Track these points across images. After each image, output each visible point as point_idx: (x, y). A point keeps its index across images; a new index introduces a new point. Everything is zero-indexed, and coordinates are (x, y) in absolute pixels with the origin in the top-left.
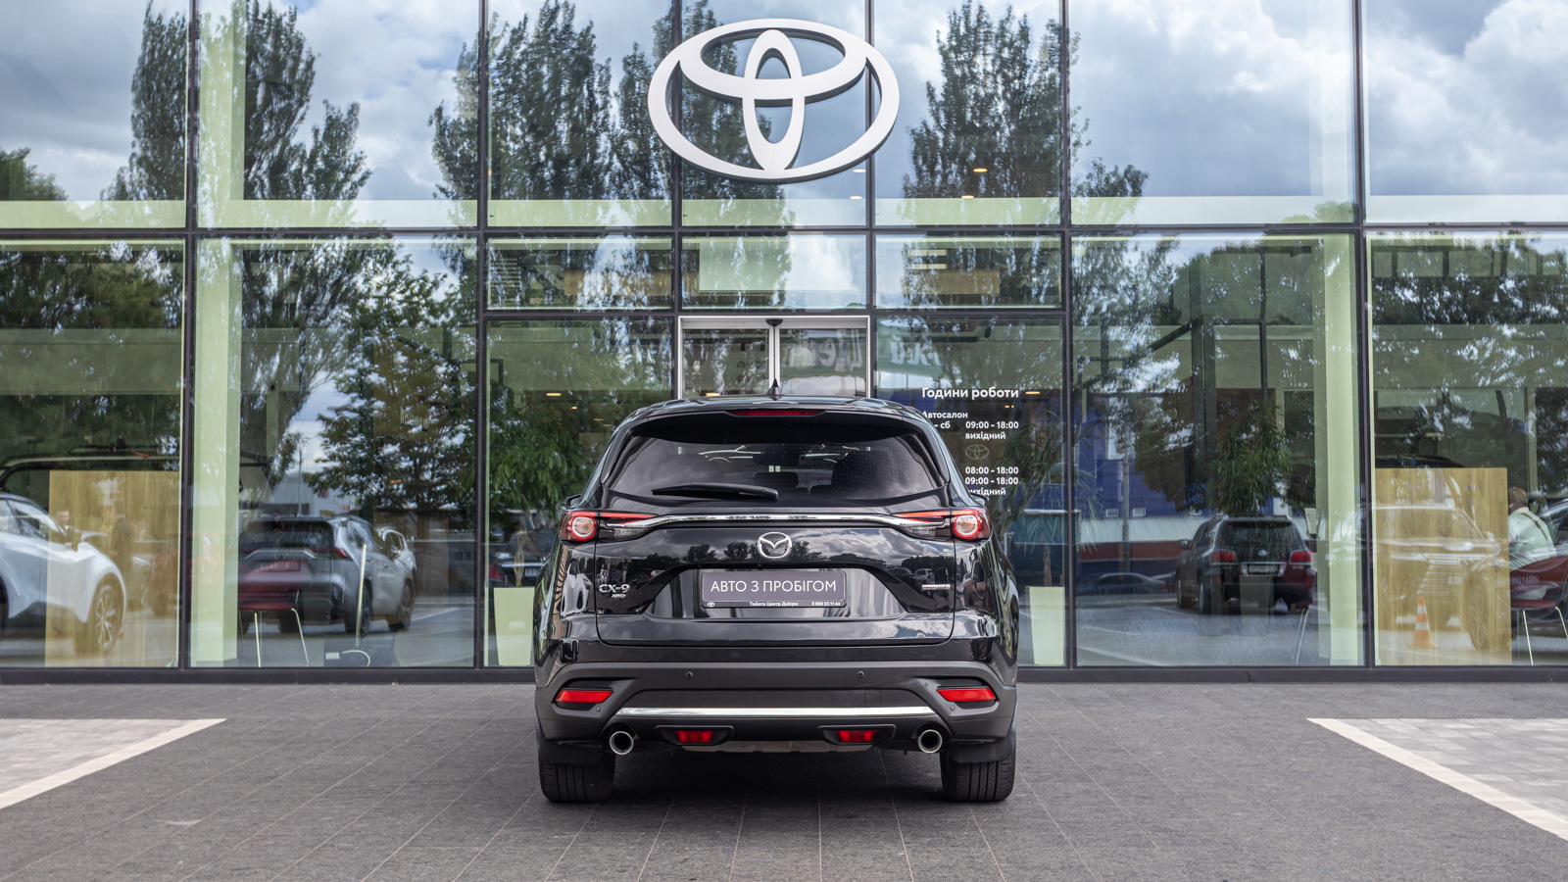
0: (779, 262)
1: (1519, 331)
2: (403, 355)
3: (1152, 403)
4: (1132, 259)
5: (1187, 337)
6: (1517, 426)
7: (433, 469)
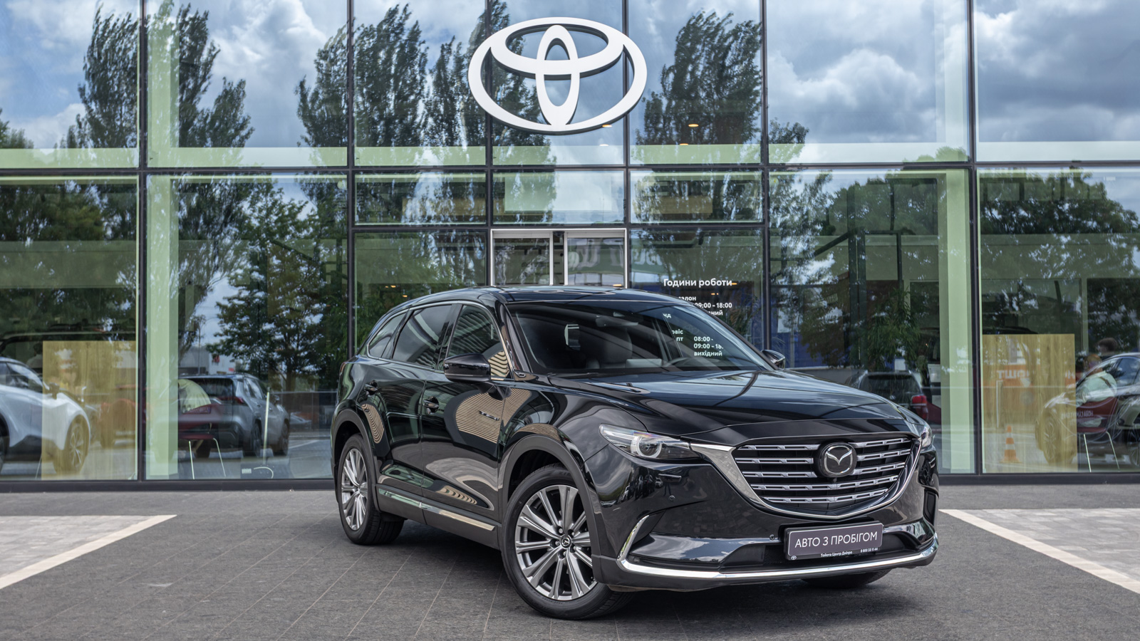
0: (548, 190)
1: (1072, 239)
2: (277, 258)
3: (812, 293)
4: (798, 189)
5: (845, 243)
6: (1069, 306)
7: (298, 341)
